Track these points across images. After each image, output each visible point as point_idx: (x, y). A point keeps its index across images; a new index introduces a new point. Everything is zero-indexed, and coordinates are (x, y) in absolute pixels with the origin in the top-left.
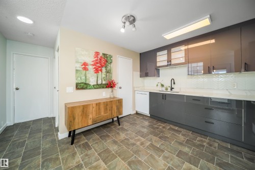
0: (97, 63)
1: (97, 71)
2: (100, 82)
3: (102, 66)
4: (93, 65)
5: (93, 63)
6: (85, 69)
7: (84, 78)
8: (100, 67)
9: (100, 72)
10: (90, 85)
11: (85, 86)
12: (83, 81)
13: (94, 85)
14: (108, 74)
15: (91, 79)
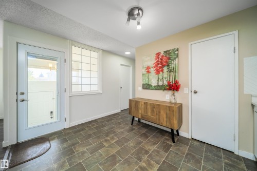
0: (158, 64)
1: (158, 72)
2: (160, 83)
3: (163, 66)
4: (154, 67)
5: (154, 65)
6: (148, 72)
7: (147, 79)
8: (160, 67)
9: (161, 73)
10: (152, 86)
11: (148, 87)
12: (147, 82)
13: (155, 86)
14: (171, 74)
15: (152, 80)
